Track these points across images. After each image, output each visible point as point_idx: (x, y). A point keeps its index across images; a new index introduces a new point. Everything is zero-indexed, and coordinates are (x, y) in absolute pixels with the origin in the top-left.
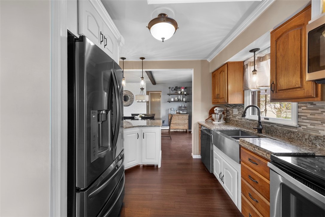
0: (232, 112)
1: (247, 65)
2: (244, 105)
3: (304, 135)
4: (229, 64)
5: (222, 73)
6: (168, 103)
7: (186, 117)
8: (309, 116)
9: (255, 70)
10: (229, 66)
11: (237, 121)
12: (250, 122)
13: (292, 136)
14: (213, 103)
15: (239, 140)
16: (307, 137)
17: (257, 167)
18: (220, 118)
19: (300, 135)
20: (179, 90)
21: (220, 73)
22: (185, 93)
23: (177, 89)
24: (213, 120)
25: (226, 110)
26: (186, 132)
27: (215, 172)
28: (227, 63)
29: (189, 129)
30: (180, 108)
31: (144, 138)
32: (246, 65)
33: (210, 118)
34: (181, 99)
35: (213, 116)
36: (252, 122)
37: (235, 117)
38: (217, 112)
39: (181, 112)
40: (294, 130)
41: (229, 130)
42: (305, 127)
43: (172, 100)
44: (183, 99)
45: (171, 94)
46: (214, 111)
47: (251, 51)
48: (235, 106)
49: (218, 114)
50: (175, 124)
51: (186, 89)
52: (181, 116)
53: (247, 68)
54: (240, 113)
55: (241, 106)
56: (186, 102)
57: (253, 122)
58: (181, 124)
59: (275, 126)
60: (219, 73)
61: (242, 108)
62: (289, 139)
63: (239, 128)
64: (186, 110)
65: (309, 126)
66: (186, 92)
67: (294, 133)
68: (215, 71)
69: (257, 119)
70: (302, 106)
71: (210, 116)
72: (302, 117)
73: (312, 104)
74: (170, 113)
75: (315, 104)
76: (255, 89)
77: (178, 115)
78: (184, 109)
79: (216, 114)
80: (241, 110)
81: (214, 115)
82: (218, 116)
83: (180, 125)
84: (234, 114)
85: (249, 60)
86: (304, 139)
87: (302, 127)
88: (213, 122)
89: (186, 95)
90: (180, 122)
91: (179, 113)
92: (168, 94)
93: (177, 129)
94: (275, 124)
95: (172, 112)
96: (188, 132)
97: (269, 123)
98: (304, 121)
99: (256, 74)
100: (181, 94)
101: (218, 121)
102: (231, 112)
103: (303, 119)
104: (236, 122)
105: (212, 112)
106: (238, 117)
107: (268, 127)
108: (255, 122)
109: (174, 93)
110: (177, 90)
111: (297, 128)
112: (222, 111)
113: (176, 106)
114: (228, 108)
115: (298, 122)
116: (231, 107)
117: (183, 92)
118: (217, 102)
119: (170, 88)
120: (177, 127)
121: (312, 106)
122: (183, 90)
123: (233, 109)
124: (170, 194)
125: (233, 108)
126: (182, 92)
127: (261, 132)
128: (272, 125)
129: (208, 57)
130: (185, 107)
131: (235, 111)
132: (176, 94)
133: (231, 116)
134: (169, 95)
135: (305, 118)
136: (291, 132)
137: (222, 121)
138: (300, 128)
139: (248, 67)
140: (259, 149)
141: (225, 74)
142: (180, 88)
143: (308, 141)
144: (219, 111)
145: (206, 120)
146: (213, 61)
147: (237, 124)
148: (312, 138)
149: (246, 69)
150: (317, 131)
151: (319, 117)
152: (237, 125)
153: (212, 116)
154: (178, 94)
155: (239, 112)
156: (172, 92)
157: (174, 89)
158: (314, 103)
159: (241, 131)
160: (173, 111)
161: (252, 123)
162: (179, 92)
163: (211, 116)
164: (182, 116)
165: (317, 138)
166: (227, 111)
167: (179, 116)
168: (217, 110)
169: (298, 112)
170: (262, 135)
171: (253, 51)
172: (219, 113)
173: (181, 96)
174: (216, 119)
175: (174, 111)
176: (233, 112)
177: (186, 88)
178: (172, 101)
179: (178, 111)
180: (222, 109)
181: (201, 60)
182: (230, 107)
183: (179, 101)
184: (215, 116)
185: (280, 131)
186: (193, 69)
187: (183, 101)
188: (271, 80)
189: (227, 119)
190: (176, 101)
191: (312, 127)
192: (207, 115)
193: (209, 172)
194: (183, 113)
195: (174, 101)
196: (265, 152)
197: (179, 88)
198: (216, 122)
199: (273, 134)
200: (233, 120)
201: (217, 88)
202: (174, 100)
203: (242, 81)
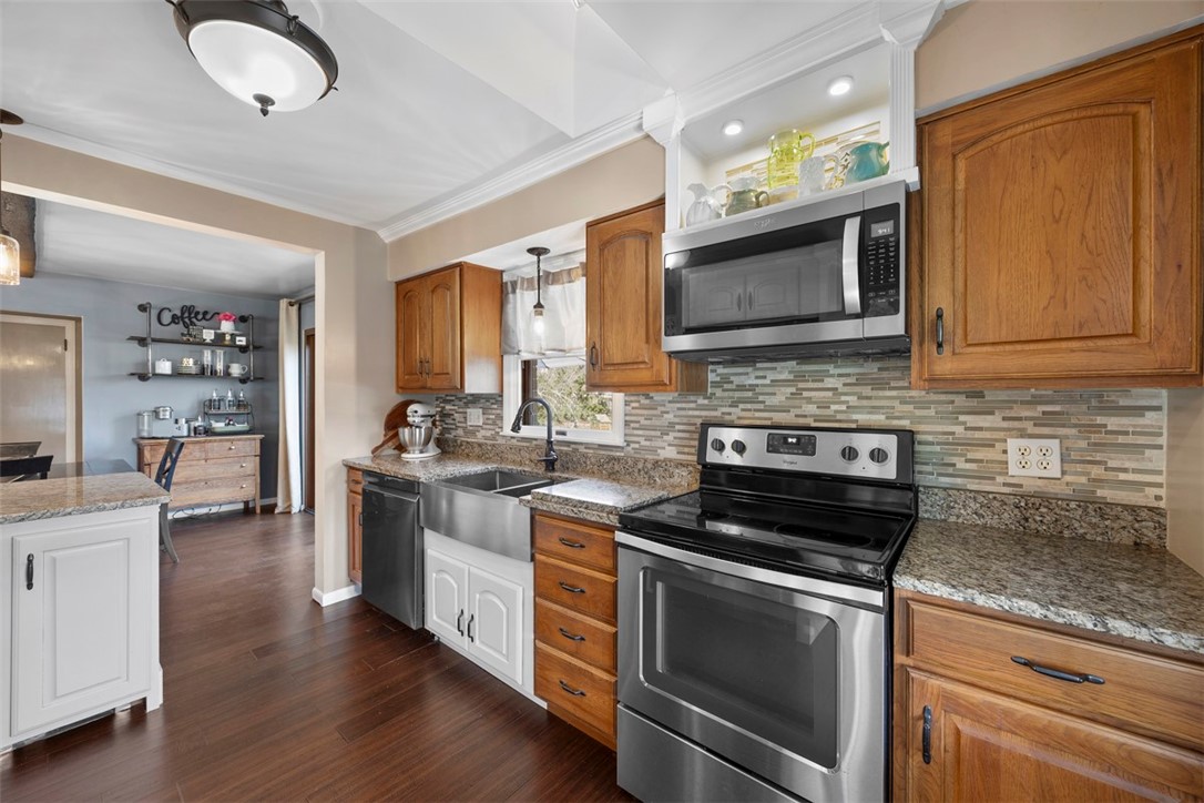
0: (463, 420)
1: (514, 284)
2: (502, 396)
3: (636, 462)
4: (465, 270)
5: (440, 291)
6: (136, 382)
7: (251, 445)
8: (643, 422)
9: (539, 305)
10: (466, 277)
11: (480, 445)
12: (519, 444)
13: (616, 467)
14: (401, 388)
15: (529, 497)
16: (640, 466)
17: (582, 555)
18: (427, 442)
19: (630, 462)
20: (204, 323)
21: (433, 291)
22: (242, 341)
23: (188, 316)
24: (401, 448)
25: (441, 411)
26: (248, 511)
27: (435, 617)
28: (460, 265)
29: (262, 497)
30: (209, 408)
31: (30, 586)
32: (509, 284)
33: (390, 444)
34: (220, 367)
35: (405, 433)
36: (525, 444)
37: (473, 433)
38: (417, 420)
39: (219, 426)
40: (618, 454)
41: (470, 475)
42: (637, 446)
43: (165, 367)
44: (227, 368)
45: (154, 340)
46: (407, 416)
47: (531, 251)
48: (475, 399)
49: (420, 428)
50: (186, 482)
51: (242, 325)
52: (216, 446)
53: (514, 292)
54: (490, 422)
55: (493, 401)
56: (243, 380)
57: (528, 444)
58: (220, 479)
59: (582, 449)
60: (431, 289)
61: (495, 406)
62: (610, 474)
63: (495, 466)
64: (241, 418)
65: (644, 443)
66: (244, 339)
67: (618, 460)
68: (408, 280)
69: (545, 436)
70: (632, 402)
71: (391, 433)
72: (632, 425)
73: (647, 397)
74: (145, 434)
75: (652, 398)
76: (534, 353)
77: (205, 442)
78: (234, 410)
79: (411, 426)
80: (494, 411)
81: (407, 430)
82: (420, 435)
83: (212, 487)
84: (469, 423)
85: (518, 272)
86: (636, 471)
87: (633, 445)
88: (404, 455)
89: (243, 349)
90: (213, 470)
91: (208, 432)
92: (132, 338)
93: (199, 506)
94: (581, 444)
95: (165, 429)
96: (258, 511)
97: (568, 443)
98: (636, 432)
99: (541, 314)
100: (219, 340)
101: (421, 452)
102: (458, 419)
103: (634, 429)
104: (477, 450)
105: (396, 420)
106: (481, 433)
107: (567, 454)
108: (535, 442)
109: (177, 337)
110: (192, 324)
111: (623, 448)
112: (431, 416)
113: (187, 397)
114: (448, 407)
115: (626, 435)
116: (461, 403)
117: (228, 337)
118: (419, 384)
119: (143, 308)
120: (195, 497)
121: (647, 402)
122: (227, 327)
123: (468, 410)
124: (268, 785)
125: (467, 405)
126: (224, 334)
127: (553, 470)
128: (573, 446)
129: (382, 224)
130: (239, 404)
131: (475, 416)
132: (188, 342)
133: (460, 432)
134: (142, 342)
135: (637, 425)
136: (614, 459)
137: (432, 451)
138: (629, 449)
139: (518, 291)
140: (586, 508)
141: (453, 298)
142: (210, 317)
143: (642, 473)
144: (422, 416)
145: (373, 452)
146: (403, 244)
147: (482, 453)
148: (649, 466)
149: (511, 296)
150: (654, 450)
151: (658, 423)
152: (480, 458)
153: (401, 435)
154: (203, 343)
155: (486, 416)
156: (158, 331)
157: (174, 317)
158: (651, 395)
159: (501, 472)
160: (173, 421)
161: (528, 448)
162: (208, 335)
163: (397, 435)
164: (228, 444)
165: (656, 464)
166: (444, 415)
167: (208, 445)
168: (416, 412)
169: (626, 415)
170: (556, 474)
171: (537, 252)
172: (422, 424)
173: (220, 352)
174: (413, 443)
175: (176, 422)
176: (465, 418)
177: (243, 319)
178: (158, 371)
179: (199, 423)
180: (433, 412)
181: (356, 227)
182: (457, 402)
183: (203, 373)
184: (412, 435)
185: (593, 460)
186: (323, 253)
187: (227, 374)
188: (588, 339)
189: (447, 440)
190: (189, 375)
191: (648, 443)
192: (377, 431)
193: (409, 629)
194: (230, 428)
195: (178, 374)
196: (602, 511)
197: (205, 313)
198: (413, 456)
199: (579, 469)
200: (468, 443)
201: (422, 338)
202: (173, 368)
203: (498, 327)
